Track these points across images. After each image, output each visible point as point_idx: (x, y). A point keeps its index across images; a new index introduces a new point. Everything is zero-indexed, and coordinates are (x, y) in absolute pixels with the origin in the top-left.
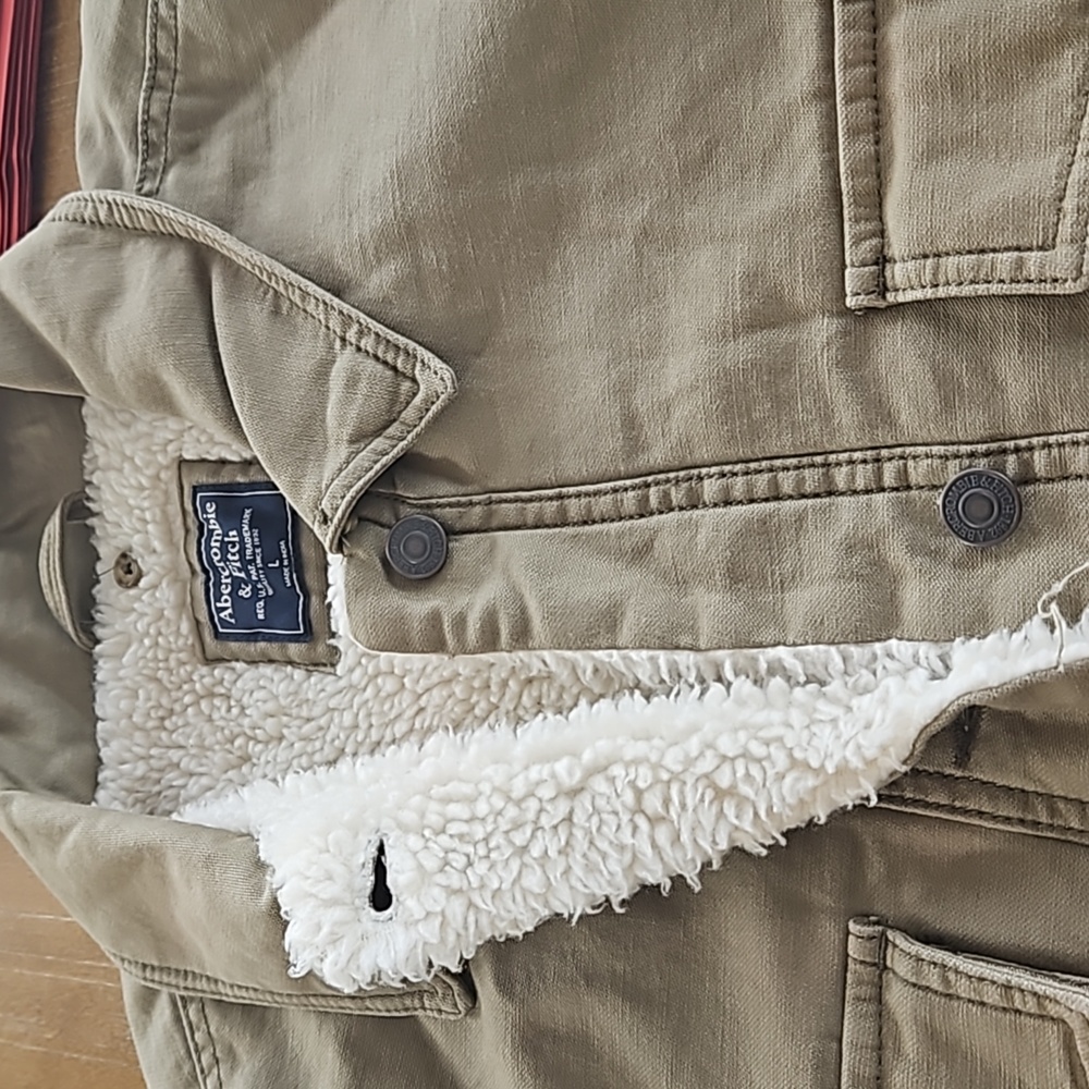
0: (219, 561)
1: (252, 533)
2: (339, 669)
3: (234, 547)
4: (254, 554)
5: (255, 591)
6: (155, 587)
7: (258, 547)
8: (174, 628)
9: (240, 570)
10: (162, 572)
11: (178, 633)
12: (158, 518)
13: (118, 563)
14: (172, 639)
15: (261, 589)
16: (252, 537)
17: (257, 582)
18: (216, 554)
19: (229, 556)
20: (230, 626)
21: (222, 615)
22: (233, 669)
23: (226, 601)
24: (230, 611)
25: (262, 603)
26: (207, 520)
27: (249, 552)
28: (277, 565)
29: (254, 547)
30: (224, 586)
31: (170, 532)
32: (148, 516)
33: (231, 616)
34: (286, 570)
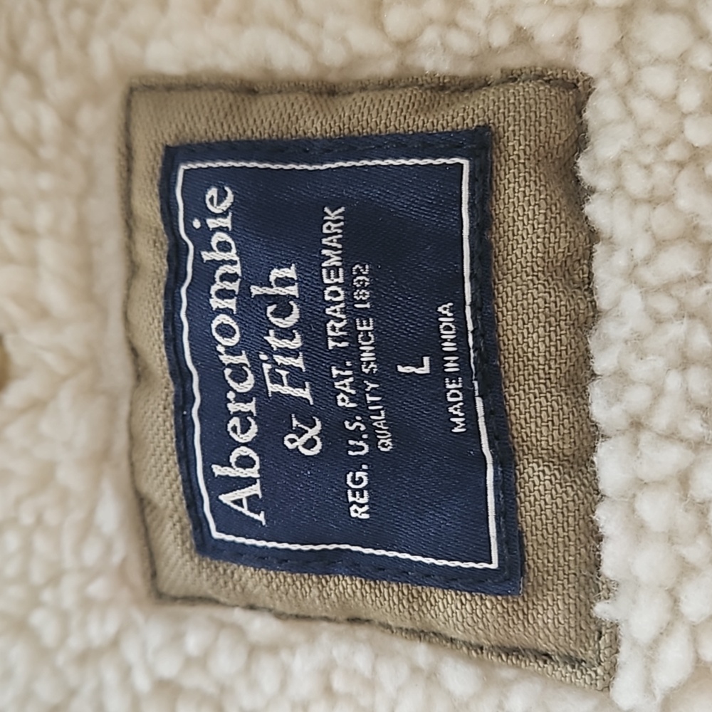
0: (231, 351)
1: (349, 277)
3: (284, 312)
6: (37, 405)
7: (364, 314)
8: (78, 515)
9: (296, 378)
10: (60, 367)
11: (88, 527)
12: (67, 227)
14: (68, 540)
15: (357, 435)
16: (348, 286)
17: (349, 414)
18: (226, 331)
19: (271, 339)
22: (239, 631)
23: (245, 462)
24: (256, 489)
26: (203, 236)
27: (335, 328)
28: (424, 369)
30: (235, 421)
31: (88, 268)
32: (43, 217)
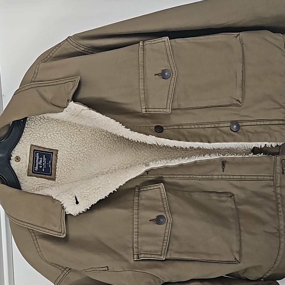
2: (56, 180)
3: (41, 160)
4: (45, 162)
5: (42, 167)
13: (15, 158)
16: (45, 159)
20: (36, 171)
21: (35, 169)
23: (37, 168)
25: (44, 169)
28: (48, 164)
29: (45, 161)
33: (37, 170)
34: (49, 165)
